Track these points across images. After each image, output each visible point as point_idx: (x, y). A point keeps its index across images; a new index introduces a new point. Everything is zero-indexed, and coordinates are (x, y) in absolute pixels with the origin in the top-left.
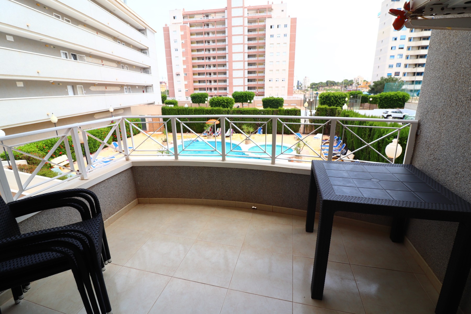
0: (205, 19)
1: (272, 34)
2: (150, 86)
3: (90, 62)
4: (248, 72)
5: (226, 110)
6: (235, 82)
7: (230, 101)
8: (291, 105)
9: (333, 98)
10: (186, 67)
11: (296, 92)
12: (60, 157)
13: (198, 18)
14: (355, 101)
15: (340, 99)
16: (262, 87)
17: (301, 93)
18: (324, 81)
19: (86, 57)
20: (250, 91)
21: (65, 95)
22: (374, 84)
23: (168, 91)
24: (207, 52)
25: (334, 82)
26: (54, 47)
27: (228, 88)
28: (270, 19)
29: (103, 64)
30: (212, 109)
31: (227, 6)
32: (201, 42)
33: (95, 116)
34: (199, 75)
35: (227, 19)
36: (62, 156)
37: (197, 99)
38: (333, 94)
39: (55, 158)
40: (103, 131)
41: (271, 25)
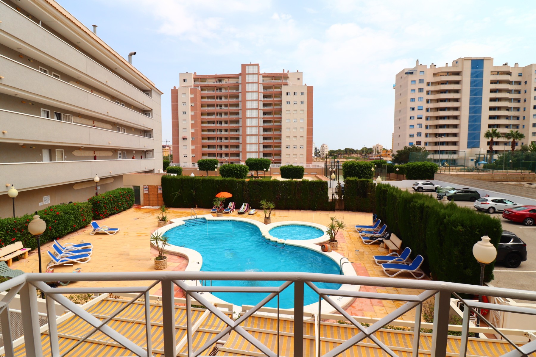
0: (218, 83)
1: (288, 100)
2: (150, 151)
3: (78, 122)
4: (263, 137)
5: (240, 181)
6: (249, 148)
7: (244, 169)
8: (312, 174)
9: (358, 168)
10: (195, 131)
11: (315, 160)
12: (12, 245)
13: (210, 82)
14: (380, 171)
15: (365, 169)
16: (279, 154)
17: (320, 161)
18: (343, 148)
19: (74, 117)
20: (265, 158)
21: (38, 162)
22: (397, 153)
23: (172, 156)
24: (218, 117)
25: (353, 150)
26: (33, 104)
27: (241, 154)
28: (286, 86)
29: (94, 125)
30: (224, 180)
31: (241, 72)
32: (213, 106)
33: (74, 187)
34: (208, 140)
35: (241, 84)
36: (15, 243)
37: (204, 166)
38: (357, 163)
39: (4, 247)
40: (81, 207)
41: (287, 92)
